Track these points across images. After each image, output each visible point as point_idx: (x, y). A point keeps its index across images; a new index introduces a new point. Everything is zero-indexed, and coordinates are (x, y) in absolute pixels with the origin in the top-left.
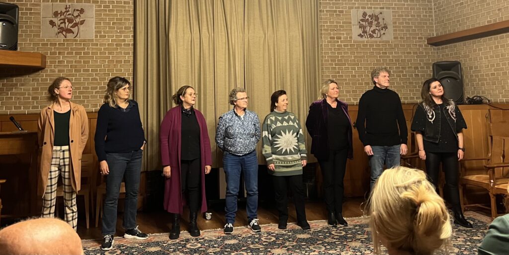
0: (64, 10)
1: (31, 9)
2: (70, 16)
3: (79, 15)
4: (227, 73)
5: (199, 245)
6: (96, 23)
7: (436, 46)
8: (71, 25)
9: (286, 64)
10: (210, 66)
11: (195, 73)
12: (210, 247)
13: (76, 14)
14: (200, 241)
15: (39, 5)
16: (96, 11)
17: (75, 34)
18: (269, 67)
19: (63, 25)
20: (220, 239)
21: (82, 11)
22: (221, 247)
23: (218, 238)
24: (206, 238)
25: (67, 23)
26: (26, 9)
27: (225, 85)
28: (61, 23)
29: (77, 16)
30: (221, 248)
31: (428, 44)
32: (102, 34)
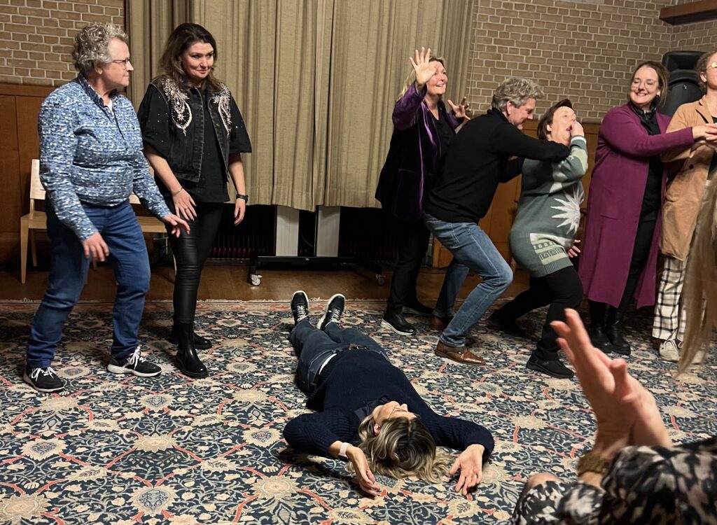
4: (300, 35)
5: (239, 322)
7: (673, 24)
9: (410, 28)
10: (267, 18)
11: (238, 28)
12: (255, 326)
14: (239, 316)
18: (378, 31)
20: (273, 316)
22: (274, 327)
23: (271, 314)
24: (251, 313)
27: (295, 58)
30: (275, 330)
31: (661, 19)
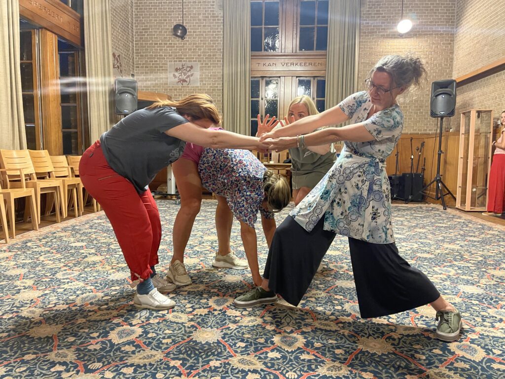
0: (181, 67)
1: (162, 67)
2: (185, 71)
3: (190, 70)
6: (200, 75)
8: (185, 77)
13: (188, 69)
15: (167, 64)
16: (201, 67)
17: (188, 83)
19: (181, 77)
21: (192, 67)
25: (183, 76)
26: (160, 67)
28: (180, 76)
29: (189, 71)
32: (204, 82)
